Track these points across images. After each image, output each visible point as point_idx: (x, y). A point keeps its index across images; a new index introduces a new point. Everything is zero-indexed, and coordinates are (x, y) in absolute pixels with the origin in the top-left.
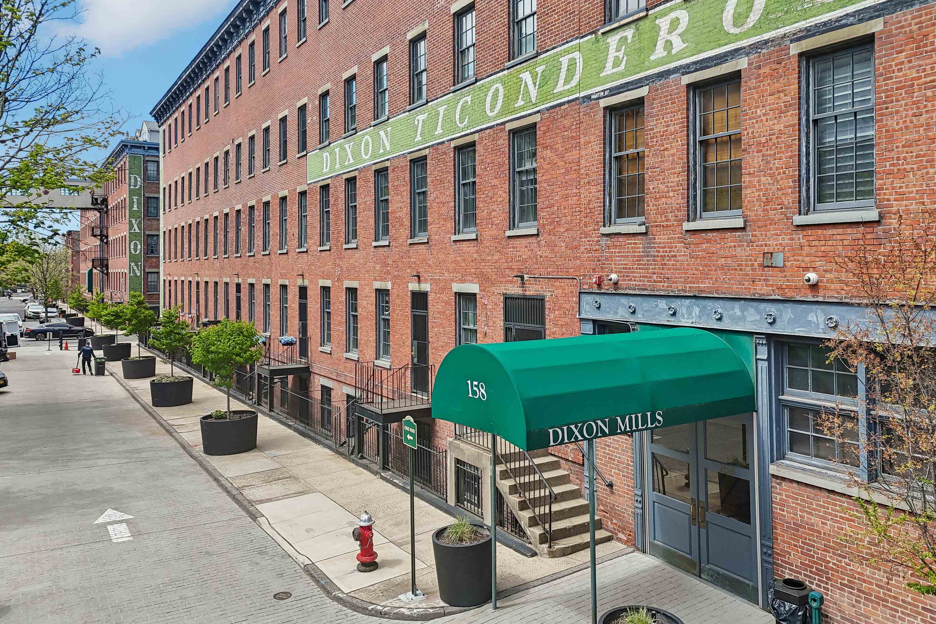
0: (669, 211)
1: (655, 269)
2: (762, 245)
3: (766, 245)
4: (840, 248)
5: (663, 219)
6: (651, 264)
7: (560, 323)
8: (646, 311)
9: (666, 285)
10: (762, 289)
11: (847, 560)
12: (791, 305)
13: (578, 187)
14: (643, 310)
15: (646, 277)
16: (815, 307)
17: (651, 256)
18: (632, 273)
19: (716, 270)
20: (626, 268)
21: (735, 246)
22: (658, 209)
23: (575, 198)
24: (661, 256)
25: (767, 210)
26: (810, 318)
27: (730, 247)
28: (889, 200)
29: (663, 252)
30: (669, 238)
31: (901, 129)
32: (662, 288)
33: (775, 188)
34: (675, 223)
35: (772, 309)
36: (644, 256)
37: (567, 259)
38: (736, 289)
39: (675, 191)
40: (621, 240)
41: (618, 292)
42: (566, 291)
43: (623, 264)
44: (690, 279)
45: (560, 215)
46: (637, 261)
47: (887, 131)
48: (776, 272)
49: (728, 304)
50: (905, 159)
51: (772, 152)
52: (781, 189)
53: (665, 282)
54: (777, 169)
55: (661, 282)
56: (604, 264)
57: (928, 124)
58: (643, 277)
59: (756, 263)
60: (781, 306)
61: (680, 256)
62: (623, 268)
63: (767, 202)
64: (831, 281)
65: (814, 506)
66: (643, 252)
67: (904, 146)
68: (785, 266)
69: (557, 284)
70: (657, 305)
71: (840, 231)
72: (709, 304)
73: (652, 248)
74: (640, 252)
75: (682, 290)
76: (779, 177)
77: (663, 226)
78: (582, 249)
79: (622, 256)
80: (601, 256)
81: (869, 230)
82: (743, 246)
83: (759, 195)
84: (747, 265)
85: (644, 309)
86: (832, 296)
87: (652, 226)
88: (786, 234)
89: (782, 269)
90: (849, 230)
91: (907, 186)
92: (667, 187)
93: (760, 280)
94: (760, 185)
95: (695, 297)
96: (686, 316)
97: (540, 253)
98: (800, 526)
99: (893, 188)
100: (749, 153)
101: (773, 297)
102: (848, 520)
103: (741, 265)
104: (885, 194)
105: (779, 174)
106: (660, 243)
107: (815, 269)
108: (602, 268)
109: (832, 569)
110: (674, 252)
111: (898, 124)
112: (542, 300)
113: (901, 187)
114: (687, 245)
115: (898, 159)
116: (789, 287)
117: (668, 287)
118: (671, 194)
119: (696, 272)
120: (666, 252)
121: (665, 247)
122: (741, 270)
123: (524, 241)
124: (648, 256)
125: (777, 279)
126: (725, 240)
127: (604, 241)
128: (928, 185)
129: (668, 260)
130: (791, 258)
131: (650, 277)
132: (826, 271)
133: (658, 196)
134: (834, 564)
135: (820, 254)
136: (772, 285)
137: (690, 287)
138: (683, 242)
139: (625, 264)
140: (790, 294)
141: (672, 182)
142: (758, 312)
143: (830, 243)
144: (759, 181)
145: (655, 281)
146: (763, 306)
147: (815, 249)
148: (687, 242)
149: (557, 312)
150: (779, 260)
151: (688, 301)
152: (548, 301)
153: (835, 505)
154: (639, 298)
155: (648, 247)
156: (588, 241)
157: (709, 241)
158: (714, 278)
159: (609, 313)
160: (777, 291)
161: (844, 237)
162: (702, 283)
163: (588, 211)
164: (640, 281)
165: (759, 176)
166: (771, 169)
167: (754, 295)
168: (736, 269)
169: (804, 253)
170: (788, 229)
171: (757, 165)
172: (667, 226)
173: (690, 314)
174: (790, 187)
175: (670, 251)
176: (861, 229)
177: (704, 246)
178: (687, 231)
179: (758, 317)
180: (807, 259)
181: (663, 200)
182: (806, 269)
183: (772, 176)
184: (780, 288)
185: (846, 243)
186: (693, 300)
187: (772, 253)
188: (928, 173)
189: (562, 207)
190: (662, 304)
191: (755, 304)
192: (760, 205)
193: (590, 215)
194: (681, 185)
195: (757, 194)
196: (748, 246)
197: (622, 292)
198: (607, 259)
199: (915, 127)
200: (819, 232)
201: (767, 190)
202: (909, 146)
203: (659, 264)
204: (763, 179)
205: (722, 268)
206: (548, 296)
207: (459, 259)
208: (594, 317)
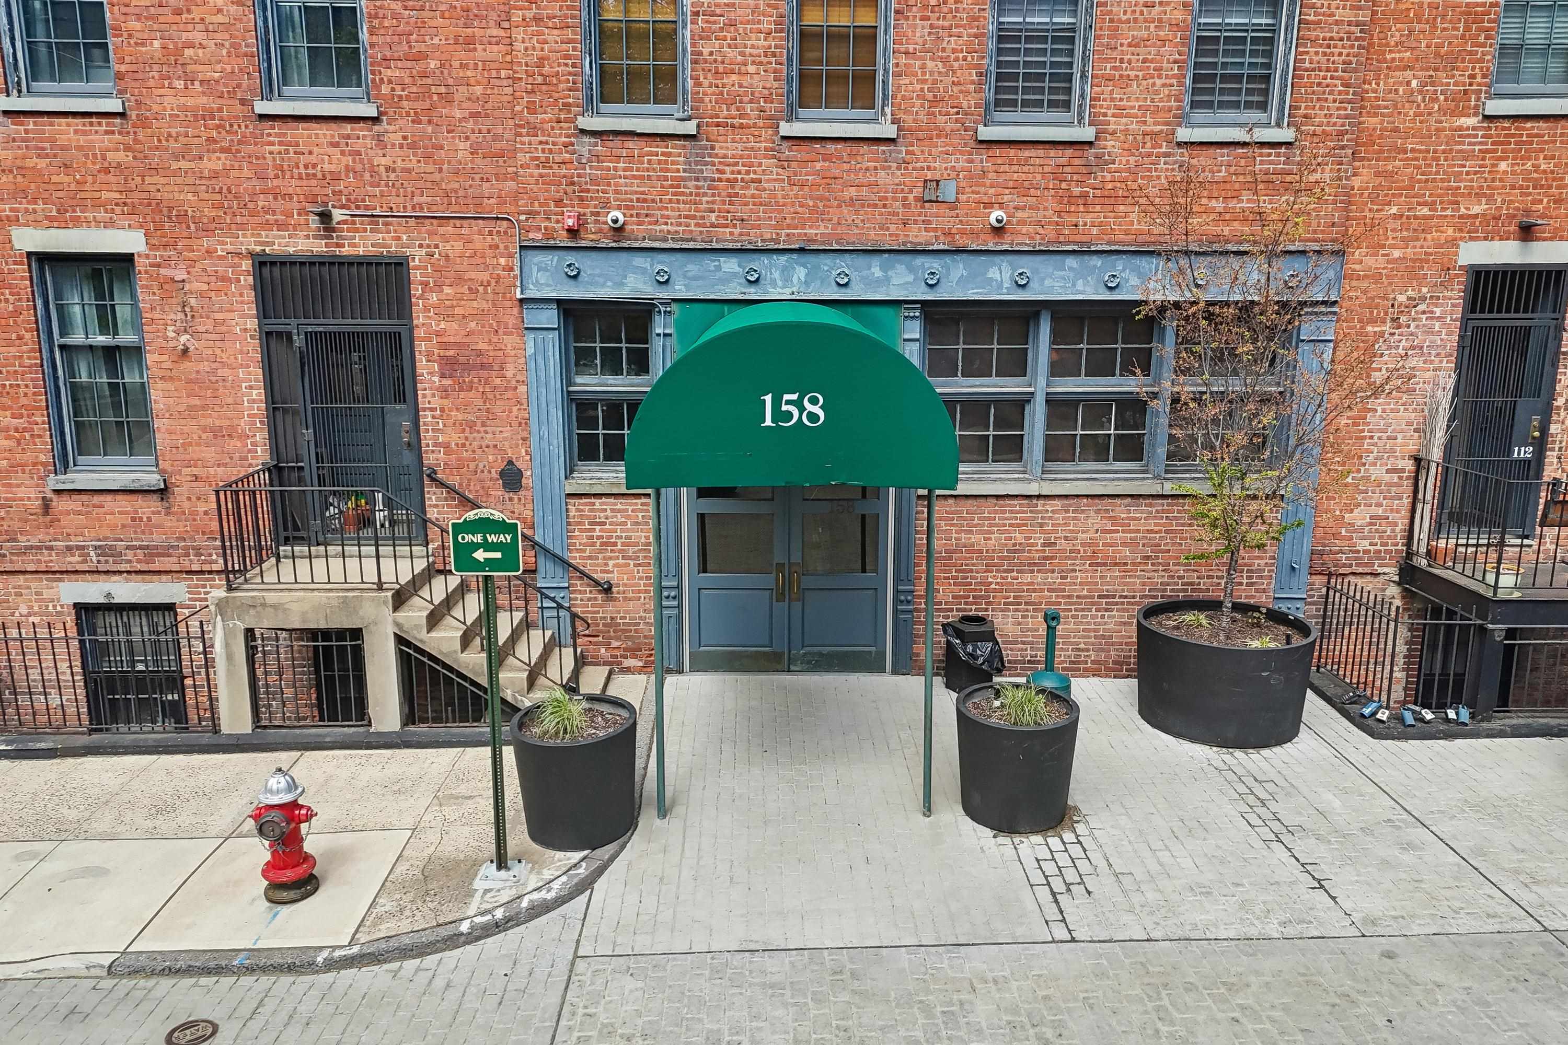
0: (746, 99)
1: (713, 202)
2: (922, 169)
3: (929, 168)
4: (1039, 177)
5: (734, 112)
6: (705, 194)
7: (457, 311)
8: (695, 278)
9: (737, 231)
10: (918, 236)
11: (1015, 574)
12: (964, 256)
13: (506, 25)
14: (685, 277)
15: (694, 217)
16: (997, 259)
17: (705, 179)
18: (659, 209)
19: (839, 206)
20: (645, 201)
21: (876, 168)
22: (722, 93)
23: (495, 48)
24: (728, 180)
25: (933, 114)
26: (990, 275)
27: (867, 169)
28: (1105, 115)
29: (732, 173)
30: (746, 149)
31: (1128, 21)
32: (728, 236)
33: (950, 79)
34: (760, 123)
35: (934, 264)
36: (690, 179)
37: (477, 177)
38: (873, 236)
39: (761, 63)
40: (630, 144)
41: (625, 245)
42: (478, 246)
43: (636, 193)
44: (788, 221)
45: (450, 82)
46: (672, 186)
47: (1111, 21)
48: (943, 210)
49: (861, 260)
50: (1129, 62)
51: (946, 24)
52: (959, 83)
53: (735, 226)
54: (954, 51)
55: (727, 226)
56: (588, 191)
57: (1160, 21)
58: (686, 217)
59: (911, 196)
60: (948, 259)
61: (768, 181)
62: (638, 200)
63: (935, 102)
64: (1022, 222)
65: (976, 521)
66: (685, 171)
67: (1130, 45)
68: (957, 199)
69: (448, 229)
70: (719, 268)
71: (1041, 153)
72: (826, 262)
73: (706, 164)
74: (678, 171)
75: (771, 240)
76: (956, 65)
77: (733, 126)
78: (523, 158)
79: (634, 177)
80: (579, 176)
81: (1079, 153)
82: (890, 167)
83: (922, 90)
84: (895, 199)
85: (690, 274)
86: (1024, 243)
87: (708, 125)
88: (962, 153)
89: (953, 206)
90: (1052, 153)
91: (1129, 100)
92: (742, 54)
93: (916, 222)
94: (924, 74)
95: (801, 250)
96: (780, 283)
97: (383, 161)
98: (955, 552)
99: (1112, 100)
100: (907, 18)
101: (935, 247)
102: (1019, 525)
103: (886, 198)
104: (1101, 107)
105: (957, 59)
106: (725, 156)
107: (1001, 206)
108: (581, 199)
109: (995, 590)
110: (755, 172)
111: (1125, 13)
112: (399, 266)
113: (1121, 100)
114: (783, 163)
115: (1122, 61)
116: (962, 233)
117: (741, 234)
118: (751, 69)
119: (800, 210)
120: (739, 173)
121: (736, 164)
122: (885, 206)
123: (324, 132)
124: (697, 179)
125: (943, 219)
126: (859, 158)
127: (585, 146)
128: (1152, 100)
129: (742, 188)
130: (967, 189)
131: (703, 218)
132: (1016, 208)
133: (721, 70)
134: (997, 584)
135: (1011, 184)
136: (935, 230)
137: (788, 235)
138: (774, 157)
139: (643, 193)
140: (961, 242)
141: (753, 47)
142: (911, 270)
143: (1026, 169)
144: (923, 67)
145: (713, 225)
146: (919, 260)
147: (1004, 176)
148: (783, 157)
149: (447, 290)
150: (949, 191)
151: (783, 259)
152: (417, 268)
153: (1004, 512)
154: (679, 256)
155: (697, 163)
156: (541, 143)
157: (826, 158)
158: (835, 220)
159: (603, 285)
160: (942, 238)
161: (1047, 161)
162: (811, 227)
163: (540, 79)
164: (680, 224)
165: (920, 58)
166: (944, 50)
167: (904, 244)
168: (876, 206)
169: (988, 182)
170: (966, 145)
171: (920, 41)
172: (742, 126)
173: (787, 280)
174: (973, 82)
175: (748, 173)
176: (1069, 152)
177: (818, 166)
178: (784, 138)
179: (910, 278)
180: (992, 191)
181: (734, 77)
182: (989, 205)
183: (945, 61)
184: (949, 234)
185: (1047, 169)
186: (795, 256)
187: (938, 182)
188: (1154, 84)
189: (456, 64)
190: (730, 265)
191: (907, 258)
192: (922, 106)
193: (544, 88)
194: (774, 55)
195: (918, 87)
196: (899, 168)
197: (636, 245)
198: (594, 181)
199: (1145, 21)
200: (1012, 152)
201: (935, 82)
202: (1136, 46)
203: (724, 194)
204: (930, 64)
205: (852, 202)
206: (417, 256)
207: (42, 163)
208: (564, 295)
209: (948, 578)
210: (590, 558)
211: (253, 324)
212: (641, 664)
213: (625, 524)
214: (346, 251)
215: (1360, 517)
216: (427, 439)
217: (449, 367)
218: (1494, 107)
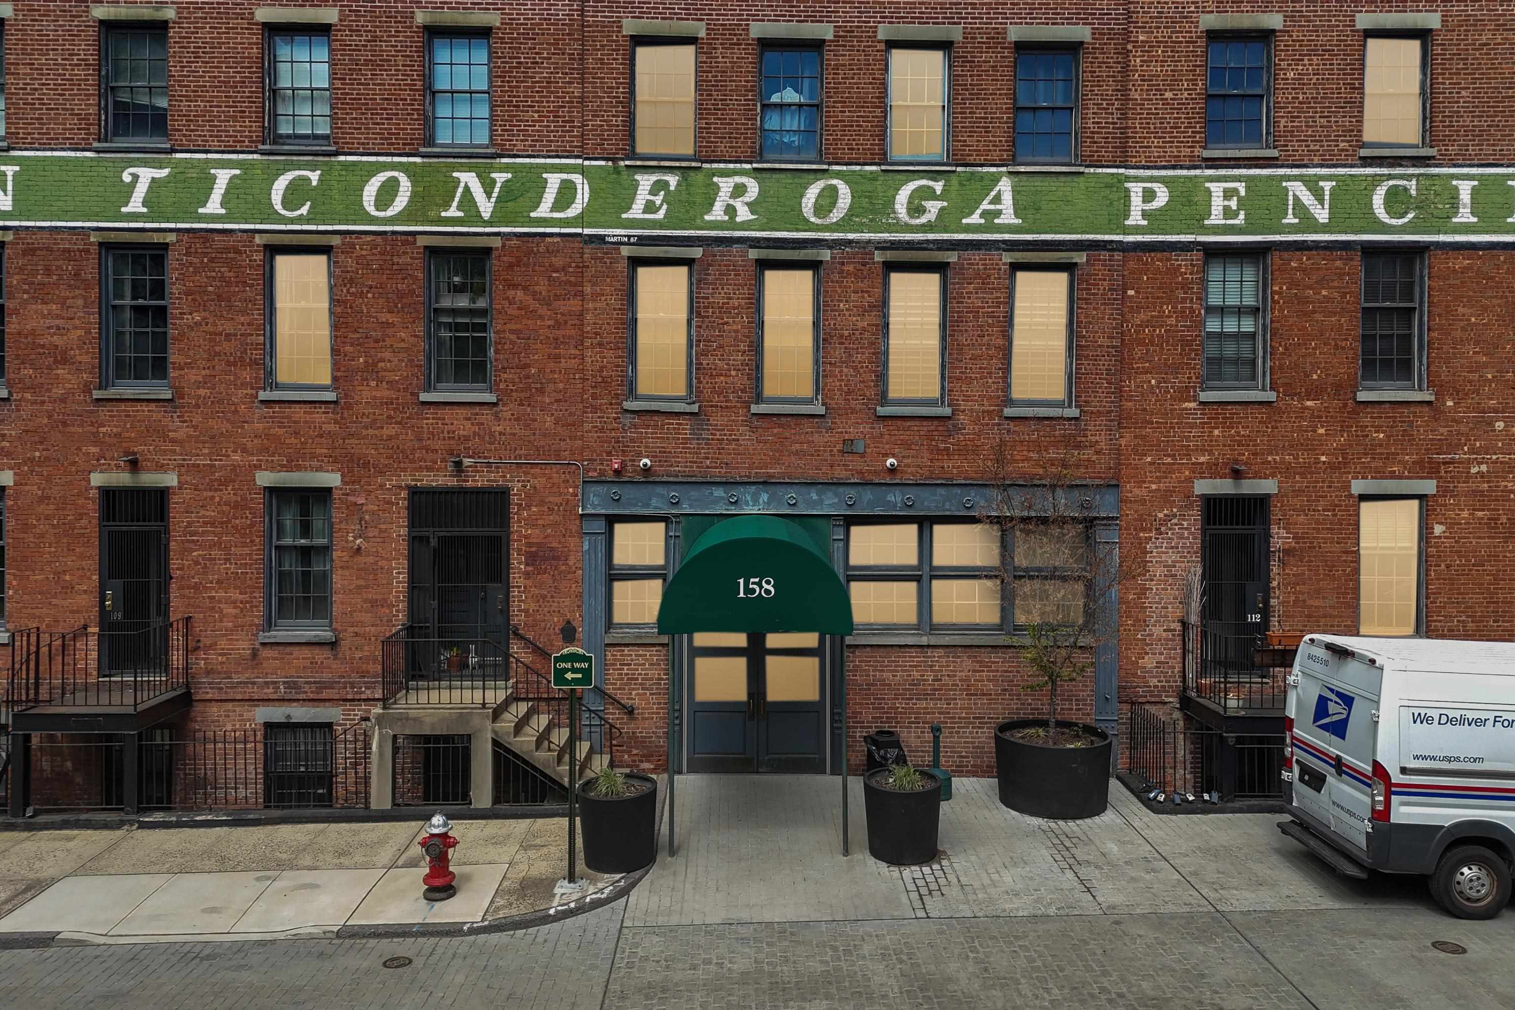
0: (730, 391)
1: (709, 453)
2: (842, 433)
3: (846, 432)
4: (917, 438)
5: (722, 399)
6: (703, 448)
7: (540, 522)
8: (695, 500)
9: (723, 471)
10: (840, 473)
11: (914, 701)
12: (871, 487)
13: (581, 348)
14: (690, 500)
15: (696, 462)
16: (893, 489)
17: (703, 439)
18: (673, 457)
19: (789, 455)
20: (665, 452)
21: (812, 432)
22: (714, 388)
23: (573, 361)
24: (718, 440)
25: (848, 400)
26: (889, 499)
27: (807, 433)
28: (957, 400)
29: (721, 435)
30: (730, 421)
31: (969, 345)
32: (718, 473)
33: (858, 378)
34: (739, 405)
35: (852, 492)
36: (693, 439)
37: (557, 438)
38: (811, 474)
39: (739, 370)
40: (656, 418)
41: (651, 480)
42: (556, 481)
43: (659, 447)
44: (756, 465)
45: (544, 381)
46: (682, 443)
47: (958, 345)
48: (857, 458)
49: (804, 489)
50: (971, 369)
51: (855, 346)
52: (864, 381)
53: (722, 468)
54: (860, 362)
55: (717, 468)
56: (628, 446)
57: (988, 345)
58: (690, 462)
59: (835, 449)
60: (860, 488)
61: (744, 440)
62: (660, 452)
63: (849, 393)
64: (908, 466)
65: (886, 663)
66: (690, 434)
67: (970, 359)
68: (865, 452)
69: (537, 471)
70: (712, 494)
71: (917, 423)
72: (780, 491)
73: (704, 430)
74: (686, 434)
75: (746, 476)
76: (862, 371)
77: (721, 407)
78: (587, 426)
79: (658, 438)
80: (623, 437)
81: (942, 423)
82: (821, 432)
83: (841, 385)
84: (825, 451)
85: (693, 498)
86: (909, 479)
87: (705, 406)
88: (867, 423)
89: (863, 455)
90: (925, 423)
91: (972, 391)
92: (728, 364)
93: (839, 465)
94: (842, 376)
95: (765, 483)
96: (751, 503)
97: (498, 429)
98: (872, 685)
99: (962, 391)
100: (830, 343)
101: (852, 481)
102: (916, 666)
103: (819, 451)
104: (955, 395)
105: (862, 367)
106: (716, 425)
107: (894, 456)
108: (623, 451)
109: (901, 713)
110: (735, 435)
111: (966, 340)
112: (504, 494)
113: (967, 391)
114: (753, 429)
115: (966, 368)
116: (869, 471)
117: (726, 472)
118: (733, 373)
119: (764, 457)
120: (725, 435)
121: (723, 430)
122: (818, 455)
123: (462, 412)
124: (698, 439)
125: (857, 464)
126: (802, 427)
127: (627, 420)
128: (987, 392)
129: (727, 444)
130: (872, 445)
131: (701, 462)
132: (903, 457)
133: (714, 373)
134: (903, 708)
135: (899, 442)
136: (851, 470)
137: (756, 473)
138: (747, 425)
139: (663, 447)
140: (868, 477)
141: (734, 360)
142: (836, 495)
143: (908, 433)
144: (841, 372)
145: (708, 467)
146: (841, 489)
147: (894, 438)
148: (753, 425)
149: (534, 509)
150: (860, 447)
151: (753, 488)
152: (515, 495)
153: (905, 657)
154: (686, 486)
155: (698, 429)
156: (599, 417)
157: (781, 426)
158: (787, 464)
159: (635, 505)
160: (856, 475)
161: (921, 428)
162: (771, 468)
163: (600, 379)
164: (687, 467)
165: (840, 367)
166: (853, 362)
167: (832, 479)
168: (813, 455)
169: (884, 441)
170: (869, 418)
171: (839, 357)
172: (727, 407)
173: (756, 501)
174: (872, 381)
175: (731, 435)
176: (936, 423)
177: (775, 431)
178: (754, 414)
179: (836, 500)
180: (887, 446)
181: (722, 378)
182: (886, 455)
183: (855, 368)
184: (860, 472)
185: (922, 433)
186: (761, 486)
187: (852, 441)
188: (987, 382)
189: (548, 370)
190: (719, 492)
191: (833, 488)
192: (841, 395)
193: (603, 384)
194: (747, 365)
195: (838, 384)
196: (827, 433)
197: (658, 479)
198: (632, 440)
199: (979, 345)
200: (899, 423)
201: (849, 380)
202: (975, 359)
203: (715, 447)
204: (845, 370)
205: (797, 453)
206: (516, 487)
207: (281, 431)
208: (610, 512)
209: (868, 704)
210: (619, 689)
211: (404, 531)
212: (652, 767)
213: (644, 664)
214: (470, 484)
215: (1149, 662)
216: (514, 609)
217: (532, 558)
218: (1204, 396)
